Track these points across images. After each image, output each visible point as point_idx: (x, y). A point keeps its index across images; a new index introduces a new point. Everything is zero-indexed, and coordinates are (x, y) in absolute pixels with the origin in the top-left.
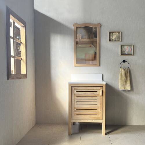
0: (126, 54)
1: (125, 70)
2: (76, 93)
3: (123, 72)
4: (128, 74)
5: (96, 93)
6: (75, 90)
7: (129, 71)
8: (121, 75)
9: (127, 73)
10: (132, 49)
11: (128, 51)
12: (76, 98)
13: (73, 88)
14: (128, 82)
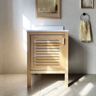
0: (86, 7)
1: (86, 22)
2: (35, 42)
3: (84, 24)
4: (89, 26)
5: (58, 42)
6: (34, 39)
7: (89, 23)
8: (82, 26)
9: (87, 25)
10: (91, 2)
11: (88, 4)
12: (35, 47)
13: (32, 36)
14: (89, 34)
